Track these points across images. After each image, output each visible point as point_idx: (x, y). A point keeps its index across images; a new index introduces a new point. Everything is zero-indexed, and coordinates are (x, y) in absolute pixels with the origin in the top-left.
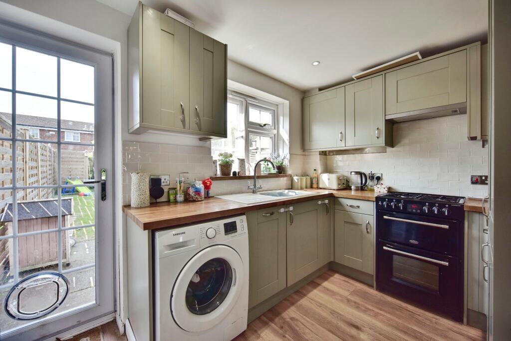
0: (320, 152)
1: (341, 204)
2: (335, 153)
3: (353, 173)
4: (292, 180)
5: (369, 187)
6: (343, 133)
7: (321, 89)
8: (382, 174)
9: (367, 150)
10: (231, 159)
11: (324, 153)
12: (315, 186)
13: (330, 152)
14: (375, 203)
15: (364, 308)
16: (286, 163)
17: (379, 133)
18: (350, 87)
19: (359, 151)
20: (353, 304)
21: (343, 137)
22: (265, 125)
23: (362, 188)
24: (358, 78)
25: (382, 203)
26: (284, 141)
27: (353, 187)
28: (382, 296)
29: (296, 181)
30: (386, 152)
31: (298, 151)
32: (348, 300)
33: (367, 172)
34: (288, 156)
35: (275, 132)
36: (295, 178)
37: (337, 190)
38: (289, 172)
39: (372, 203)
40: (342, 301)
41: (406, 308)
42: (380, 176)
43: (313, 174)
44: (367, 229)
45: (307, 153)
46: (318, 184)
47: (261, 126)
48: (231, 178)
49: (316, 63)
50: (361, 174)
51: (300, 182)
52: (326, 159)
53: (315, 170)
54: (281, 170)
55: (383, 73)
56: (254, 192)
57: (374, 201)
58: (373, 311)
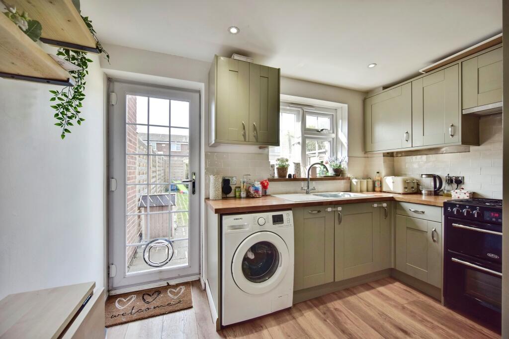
0: (384, 153)
1: (402, 209)
2: (403, 154)
3: (424, 176)
4: (351, 183)
5: (446, 192)
6: (410, 132)
7: (385, 88)
8: (464, 177)
10: (287, 163)
11: (390, 155)
12: (378, 189)
13: (397, 153)
14: (443, 209)
16: (344, 166)
17: (454, 131)
18: (417, 82)
19: (433, 151)
21: (410, 136)
22: (322, 130)
23: (435, 193)
25: (452, 209)
26: (342, 144)
27: (423, 192)
28: (450, 313)
29: (355, 183)
30: (470, 151)
31: (359, 153)
34: (347, 159)
35: (333, 135)
36: (354, 181)
37: (403, 194)
38: (348, 175)
39: (440, 209)
42: (462, 179)
43: (376, 177)
44: (433, 237)
45: (369, 155)
46: (381, 187)
47: (318, 131)
48: (287, 180)
49: (372, 66)
50: (434, 177)
51: (359, 186)
52: (393, 161)
53: (378, 173)
54: (339, 173)
55: (459, 62)
56: (307, 193)
57: (442, 207)
58: (432, 323)
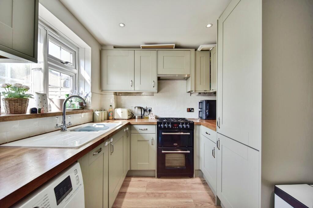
0: (114, 92)
1: (135, 129)
2: (123, 94)
3: (136, 108)
4: (93, 114)
5: (146, 116)
6: (133, 81)
7: (115, 47)
8: (151, 108)
9: (143, 93)
10: (26, 93)
11: (116, 94)
12: (111, 118)
13: (119, 93)
14: (156, 126)
15: (158, 195)
16: (88, 100)
17: (154, 84)
18: (138, 52)
19: (139, 94)
20: (151, 195)
21: (133, 84)
22: (67, 63)
23: (141, 117)
24: (143, 48)
25: (160, 125)
26: (85, 81)
27: (136, 117)
28: (161, 181)
29: (98, 115)
30: (153, 96)
32: (148, 194)
33: (144, 107)
34: (90, 95)
35: (76, 71)
36: (97, 113)
37: (128, 119)
38: (91, 107)
40: (145, 197)
41: (173, 182)
42: (150, 109)
43: (108, 108)
44: (152, 142)
45: (103, 93)
46: (113, 116)
47: (63, 63)
48: (29, 117)
49: (122, 25)
50: (141, 108)
51: (100, 116)
52: (117, 98)
53: (111, 106)
54: (83, 107)
55: (157, 49)
56: (62, 130)
57: (156, 125)
58: (163, 193)
